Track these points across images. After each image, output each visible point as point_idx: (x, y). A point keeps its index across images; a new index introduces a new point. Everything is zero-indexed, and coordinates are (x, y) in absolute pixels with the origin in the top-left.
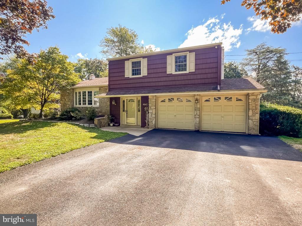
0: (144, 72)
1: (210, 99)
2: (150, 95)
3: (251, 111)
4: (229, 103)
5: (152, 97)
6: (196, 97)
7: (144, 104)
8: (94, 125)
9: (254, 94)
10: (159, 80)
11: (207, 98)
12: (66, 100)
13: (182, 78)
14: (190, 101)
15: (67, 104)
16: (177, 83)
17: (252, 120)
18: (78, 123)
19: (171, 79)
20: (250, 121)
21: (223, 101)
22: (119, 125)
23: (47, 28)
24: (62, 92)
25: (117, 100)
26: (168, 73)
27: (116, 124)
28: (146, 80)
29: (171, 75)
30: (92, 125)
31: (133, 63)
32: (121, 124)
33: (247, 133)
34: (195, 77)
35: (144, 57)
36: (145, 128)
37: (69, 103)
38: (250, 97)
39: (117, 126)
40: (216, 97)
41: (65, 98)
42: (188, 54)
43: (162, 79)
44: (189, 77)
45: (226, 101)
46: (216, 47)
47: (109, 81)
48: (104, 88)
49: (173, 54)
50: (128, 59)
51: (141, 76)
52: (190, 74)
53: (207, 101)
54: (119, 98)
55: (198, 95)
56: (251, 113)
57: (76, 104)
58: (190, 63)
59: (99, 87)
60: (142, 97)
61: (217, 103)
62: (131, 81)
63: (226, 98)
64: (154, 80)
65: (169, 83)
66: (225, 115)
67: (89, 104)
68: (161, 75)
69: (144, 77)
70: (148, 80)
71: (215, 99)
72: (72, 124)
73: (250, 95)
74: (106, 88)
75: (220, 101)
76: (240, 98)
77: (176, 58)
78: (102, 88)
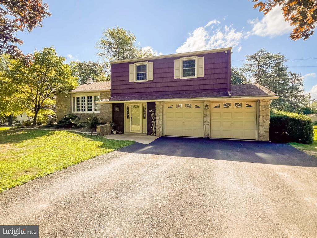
0: (150, 76)
1: (219, 105)
2: (157, 101)
3: (261, 117)
4: (239, 109)
6: (205, 103)
7: (150, 111)
8: (97, 133)
9: (264, 100)
10: (166, 84)
11: (216, 105)
12: (63, 105)
13: (190, 83)
14: (198, 107)
16: (185, 88)
17: (262, 126)
18: (79, 131)
19: (179, 84)
20: (260, 128)
21: (233, 107)
22: (123, 133)
23: (41, 26)
24: (58, 97)
25: (121, 106)
26: (175, 78)
27: (120, 132)
28: (152, 85)
29: (179, 80)
30: (94, 134)
31: (137, 67)
32: (125, 132)
33: (257, 139)
34: (204, 82)
35: (150, 61)
36: (151, 136)
37: (66, 109)
38: (261, 104)
39: (121, 134)
40: (225, 103)
41: (62, 103)
42: (196, 59)
43: (169, 84)
44: (197, 83)
45: (235, 107)
46: (226, 52)
47: (112, 86)
49: (181, 58)
50: (132, 63)
51: (147, 80)
52: (199, 79)
53: (216, 107)
54: (123, 104)
55: (207, 101)
56: (261, 119)
57: (74, 110)
58: (198, 68)
59: (100, 92)
60: (148, 103)
61: (226, 110)
62: (136, 86)
63: (236, 104)
64: (160, 85)
65: (176, 89)
66: (235, 122)
67: (89, 110)
68: (168, 80)
69: (150, 82)
70: (154, 85)
71: (225, 105)
72: (73, 132)
73: (260, 101)
74: (107, 93)
75: (230, 107)
76: (249, 104)
77: (184, 62)
78: (104, 94)
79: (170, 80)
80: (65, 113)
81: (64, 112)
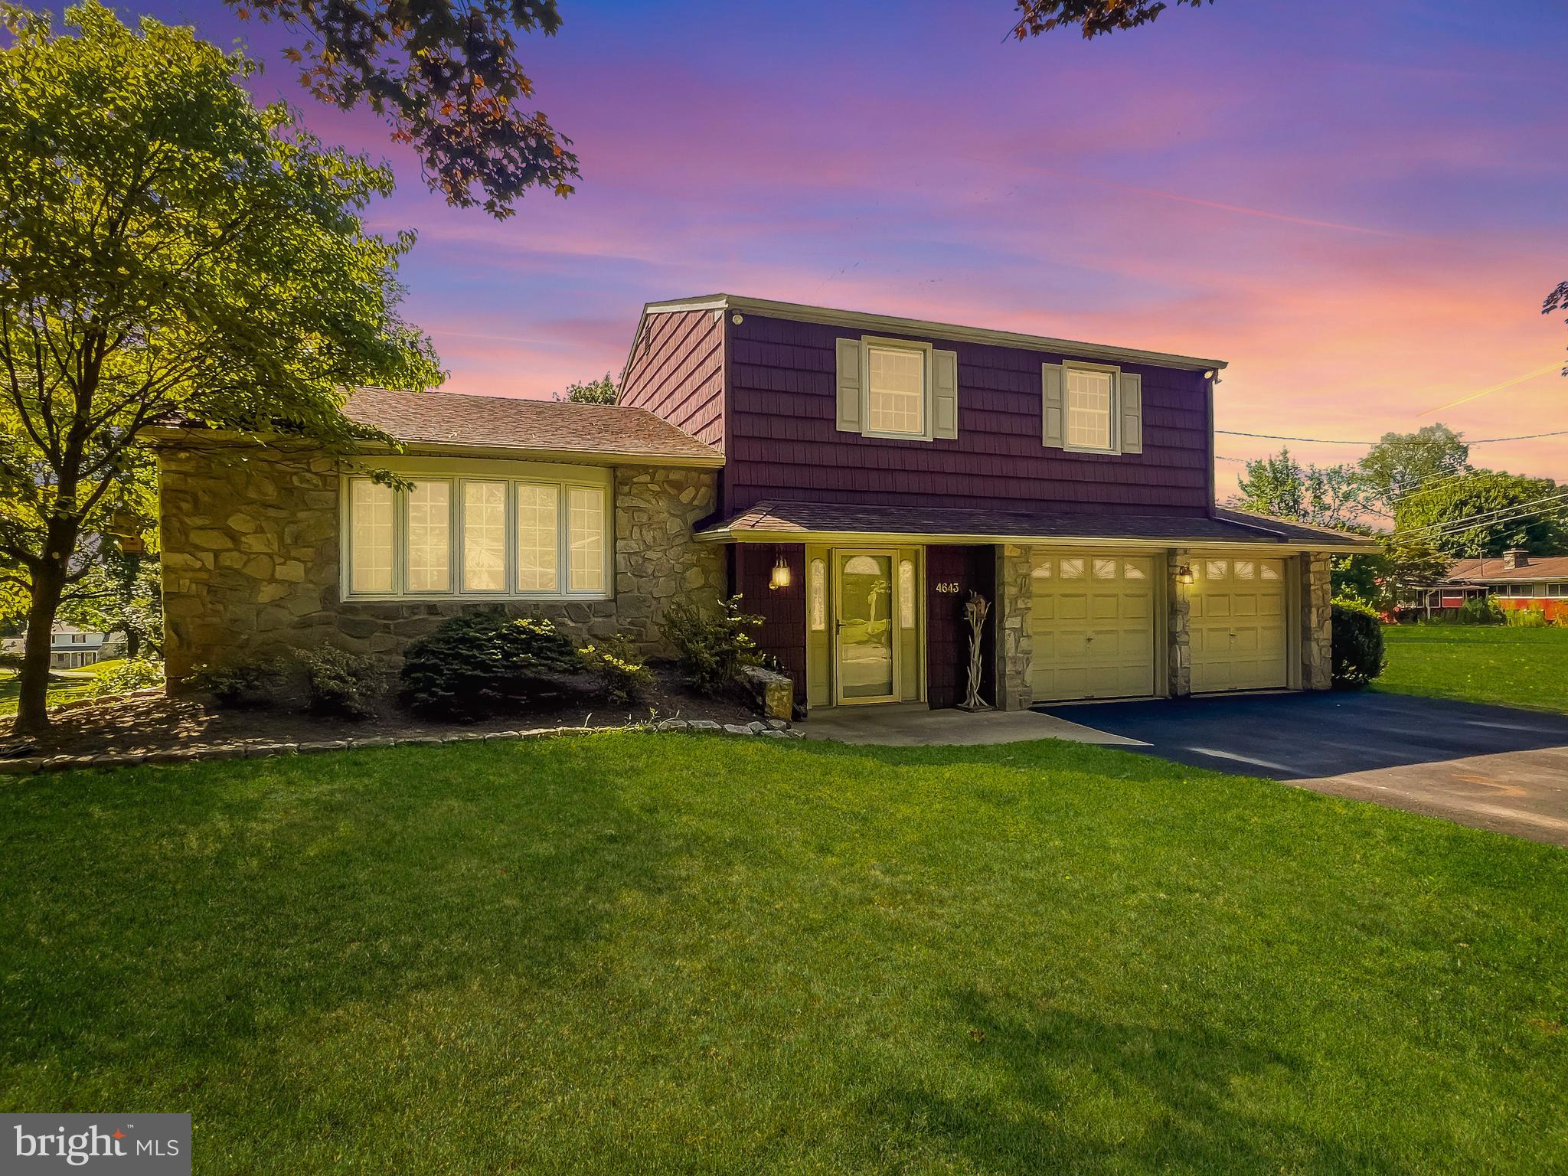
0: (939, 419)
2: (1010, 542)
3: (1314, 610)
4: (1247, 585)
5: (1017, 552)
6: (1179, 560)
7: (941, 588)
9: (1320, 557)
10: (1009, 468)
13: (1099, 473)
15: (254, 583)
16: (1083, 493)
17: (1317, 640)
19: (1054, 470)
20: (1314, 645)
21: (1231, 578)
26: (1047, 443)
28: (950, 464)
29: (1057, 455)
32: (811, 703)
34: (1141, 477)
35: (940, 343)
37: (293, 571)
38: (1312, 567)
41: (236, 523)
42: (1118, 377)
43: (1022, 469)
44: (1121, 475)
46: (1208, 375)
48: (660, 475)
49: (1065, 363)
51: (928, 437)
52: (1127, 461)
54: (802, 548)
55: (1186, 551)
58: (1125, 416)
59: (614, 467)
60: (932, 550)
62: (870, 459)
64: (987, 467)
66: (1238, 629)
70: (960, 464)
74: (673, 476)
78: (645, 478)
79: (1016, 447)
80: (277, 604)
81: (267, 593)
